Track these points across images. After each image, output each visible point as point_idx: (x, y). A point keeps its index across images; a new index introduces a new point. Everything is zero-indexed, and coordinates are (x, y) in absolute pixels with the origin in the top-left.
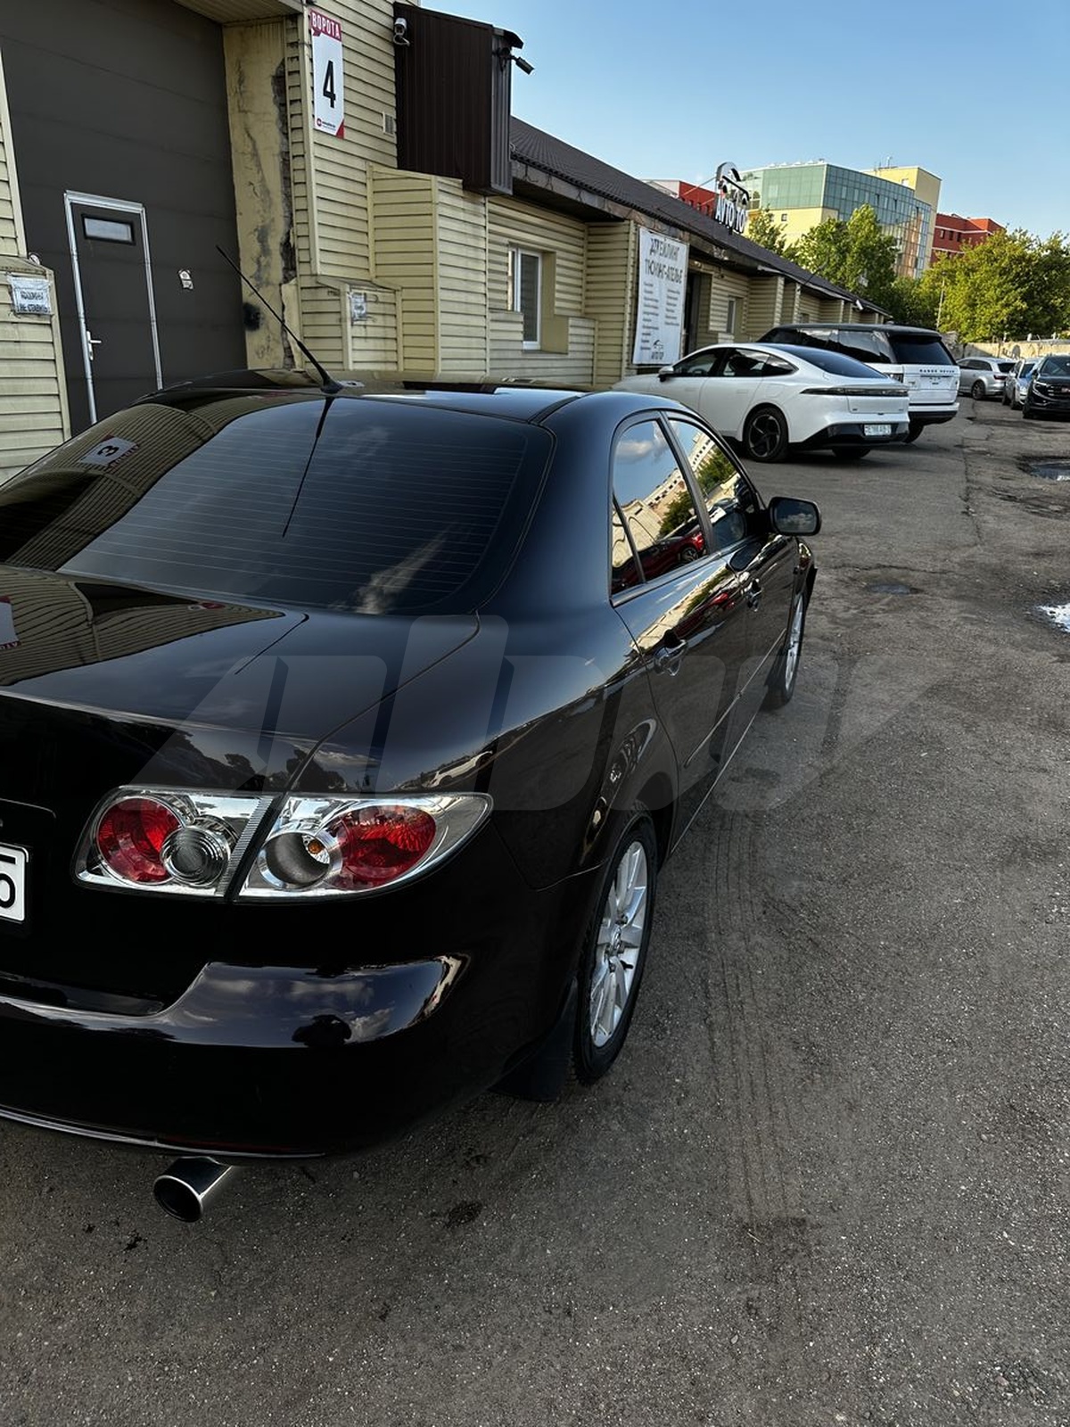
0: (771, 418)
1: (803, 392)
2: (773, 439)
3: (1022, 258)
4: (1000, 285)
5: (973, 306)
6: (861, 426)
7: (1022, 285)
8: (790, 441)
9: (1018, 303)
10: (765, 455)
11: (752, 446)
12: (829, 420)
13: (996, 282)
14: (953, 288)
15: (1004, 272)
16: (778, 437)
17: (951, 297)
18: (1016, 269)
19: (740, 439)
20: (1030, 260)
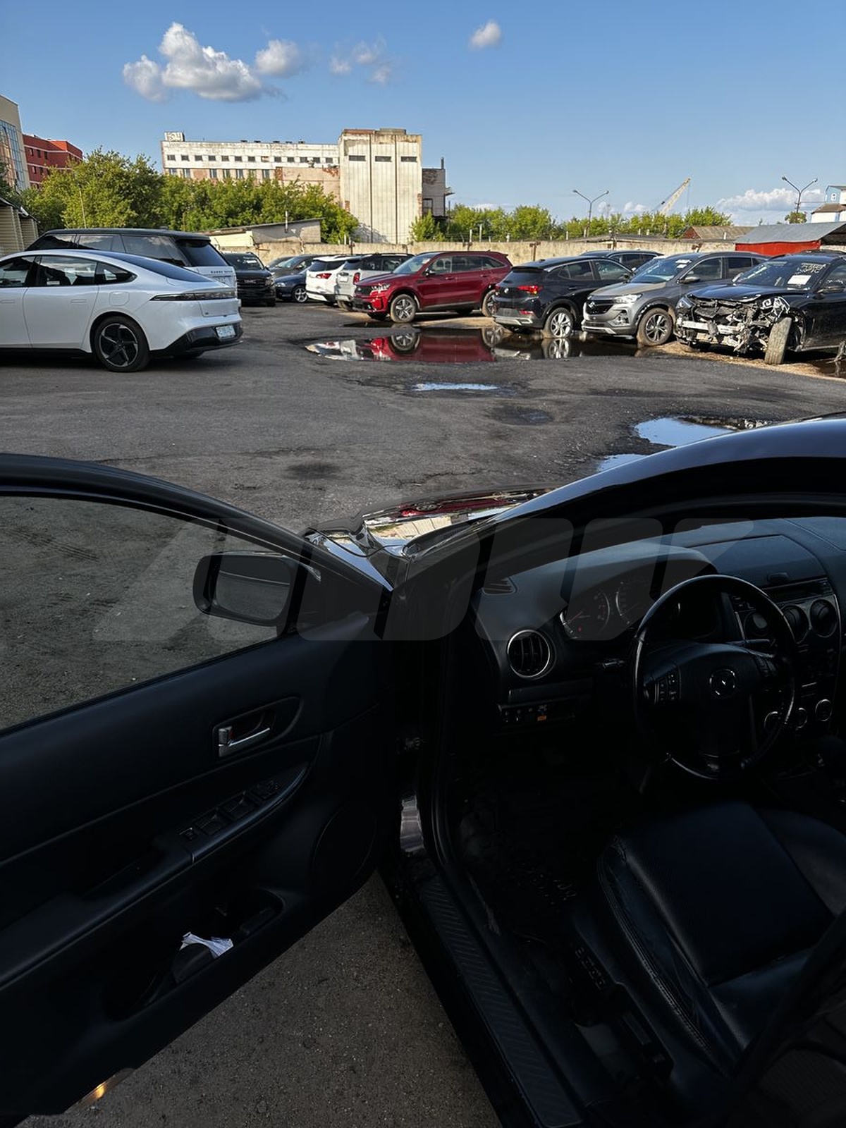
0: (122, 327)
1: (152, 299)
2: (130, 348)
3: (120, 175)
4: (110, 197)
5: (93, 213)
6: (214, 328)
7: (126, 196)
8: (151, 349)
9: (129, 211)
10: (126, 364)
11: (106, 356)
12: (188, 325)
13: (106, 194)
14: (71, 198)
15: (110, 186)
16: (136, 346)
17: (72, 206)
18: (119, 183)
19: (90, 351)
20: (127, 177)
